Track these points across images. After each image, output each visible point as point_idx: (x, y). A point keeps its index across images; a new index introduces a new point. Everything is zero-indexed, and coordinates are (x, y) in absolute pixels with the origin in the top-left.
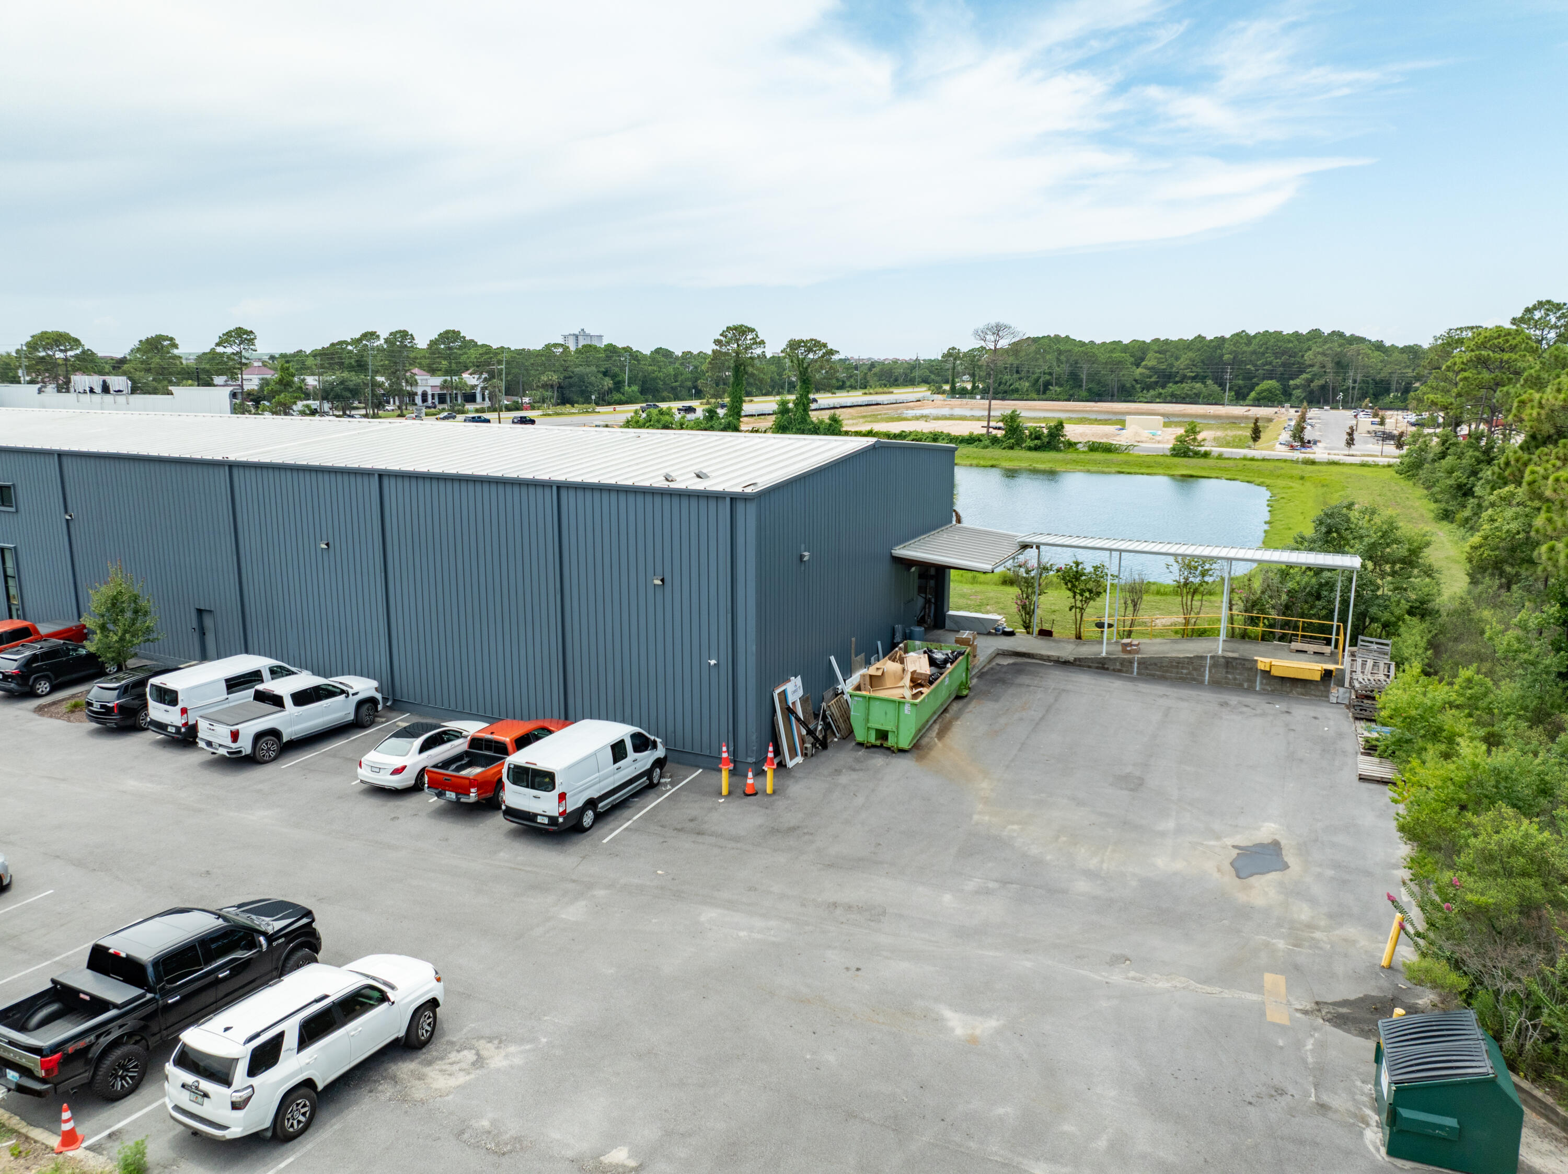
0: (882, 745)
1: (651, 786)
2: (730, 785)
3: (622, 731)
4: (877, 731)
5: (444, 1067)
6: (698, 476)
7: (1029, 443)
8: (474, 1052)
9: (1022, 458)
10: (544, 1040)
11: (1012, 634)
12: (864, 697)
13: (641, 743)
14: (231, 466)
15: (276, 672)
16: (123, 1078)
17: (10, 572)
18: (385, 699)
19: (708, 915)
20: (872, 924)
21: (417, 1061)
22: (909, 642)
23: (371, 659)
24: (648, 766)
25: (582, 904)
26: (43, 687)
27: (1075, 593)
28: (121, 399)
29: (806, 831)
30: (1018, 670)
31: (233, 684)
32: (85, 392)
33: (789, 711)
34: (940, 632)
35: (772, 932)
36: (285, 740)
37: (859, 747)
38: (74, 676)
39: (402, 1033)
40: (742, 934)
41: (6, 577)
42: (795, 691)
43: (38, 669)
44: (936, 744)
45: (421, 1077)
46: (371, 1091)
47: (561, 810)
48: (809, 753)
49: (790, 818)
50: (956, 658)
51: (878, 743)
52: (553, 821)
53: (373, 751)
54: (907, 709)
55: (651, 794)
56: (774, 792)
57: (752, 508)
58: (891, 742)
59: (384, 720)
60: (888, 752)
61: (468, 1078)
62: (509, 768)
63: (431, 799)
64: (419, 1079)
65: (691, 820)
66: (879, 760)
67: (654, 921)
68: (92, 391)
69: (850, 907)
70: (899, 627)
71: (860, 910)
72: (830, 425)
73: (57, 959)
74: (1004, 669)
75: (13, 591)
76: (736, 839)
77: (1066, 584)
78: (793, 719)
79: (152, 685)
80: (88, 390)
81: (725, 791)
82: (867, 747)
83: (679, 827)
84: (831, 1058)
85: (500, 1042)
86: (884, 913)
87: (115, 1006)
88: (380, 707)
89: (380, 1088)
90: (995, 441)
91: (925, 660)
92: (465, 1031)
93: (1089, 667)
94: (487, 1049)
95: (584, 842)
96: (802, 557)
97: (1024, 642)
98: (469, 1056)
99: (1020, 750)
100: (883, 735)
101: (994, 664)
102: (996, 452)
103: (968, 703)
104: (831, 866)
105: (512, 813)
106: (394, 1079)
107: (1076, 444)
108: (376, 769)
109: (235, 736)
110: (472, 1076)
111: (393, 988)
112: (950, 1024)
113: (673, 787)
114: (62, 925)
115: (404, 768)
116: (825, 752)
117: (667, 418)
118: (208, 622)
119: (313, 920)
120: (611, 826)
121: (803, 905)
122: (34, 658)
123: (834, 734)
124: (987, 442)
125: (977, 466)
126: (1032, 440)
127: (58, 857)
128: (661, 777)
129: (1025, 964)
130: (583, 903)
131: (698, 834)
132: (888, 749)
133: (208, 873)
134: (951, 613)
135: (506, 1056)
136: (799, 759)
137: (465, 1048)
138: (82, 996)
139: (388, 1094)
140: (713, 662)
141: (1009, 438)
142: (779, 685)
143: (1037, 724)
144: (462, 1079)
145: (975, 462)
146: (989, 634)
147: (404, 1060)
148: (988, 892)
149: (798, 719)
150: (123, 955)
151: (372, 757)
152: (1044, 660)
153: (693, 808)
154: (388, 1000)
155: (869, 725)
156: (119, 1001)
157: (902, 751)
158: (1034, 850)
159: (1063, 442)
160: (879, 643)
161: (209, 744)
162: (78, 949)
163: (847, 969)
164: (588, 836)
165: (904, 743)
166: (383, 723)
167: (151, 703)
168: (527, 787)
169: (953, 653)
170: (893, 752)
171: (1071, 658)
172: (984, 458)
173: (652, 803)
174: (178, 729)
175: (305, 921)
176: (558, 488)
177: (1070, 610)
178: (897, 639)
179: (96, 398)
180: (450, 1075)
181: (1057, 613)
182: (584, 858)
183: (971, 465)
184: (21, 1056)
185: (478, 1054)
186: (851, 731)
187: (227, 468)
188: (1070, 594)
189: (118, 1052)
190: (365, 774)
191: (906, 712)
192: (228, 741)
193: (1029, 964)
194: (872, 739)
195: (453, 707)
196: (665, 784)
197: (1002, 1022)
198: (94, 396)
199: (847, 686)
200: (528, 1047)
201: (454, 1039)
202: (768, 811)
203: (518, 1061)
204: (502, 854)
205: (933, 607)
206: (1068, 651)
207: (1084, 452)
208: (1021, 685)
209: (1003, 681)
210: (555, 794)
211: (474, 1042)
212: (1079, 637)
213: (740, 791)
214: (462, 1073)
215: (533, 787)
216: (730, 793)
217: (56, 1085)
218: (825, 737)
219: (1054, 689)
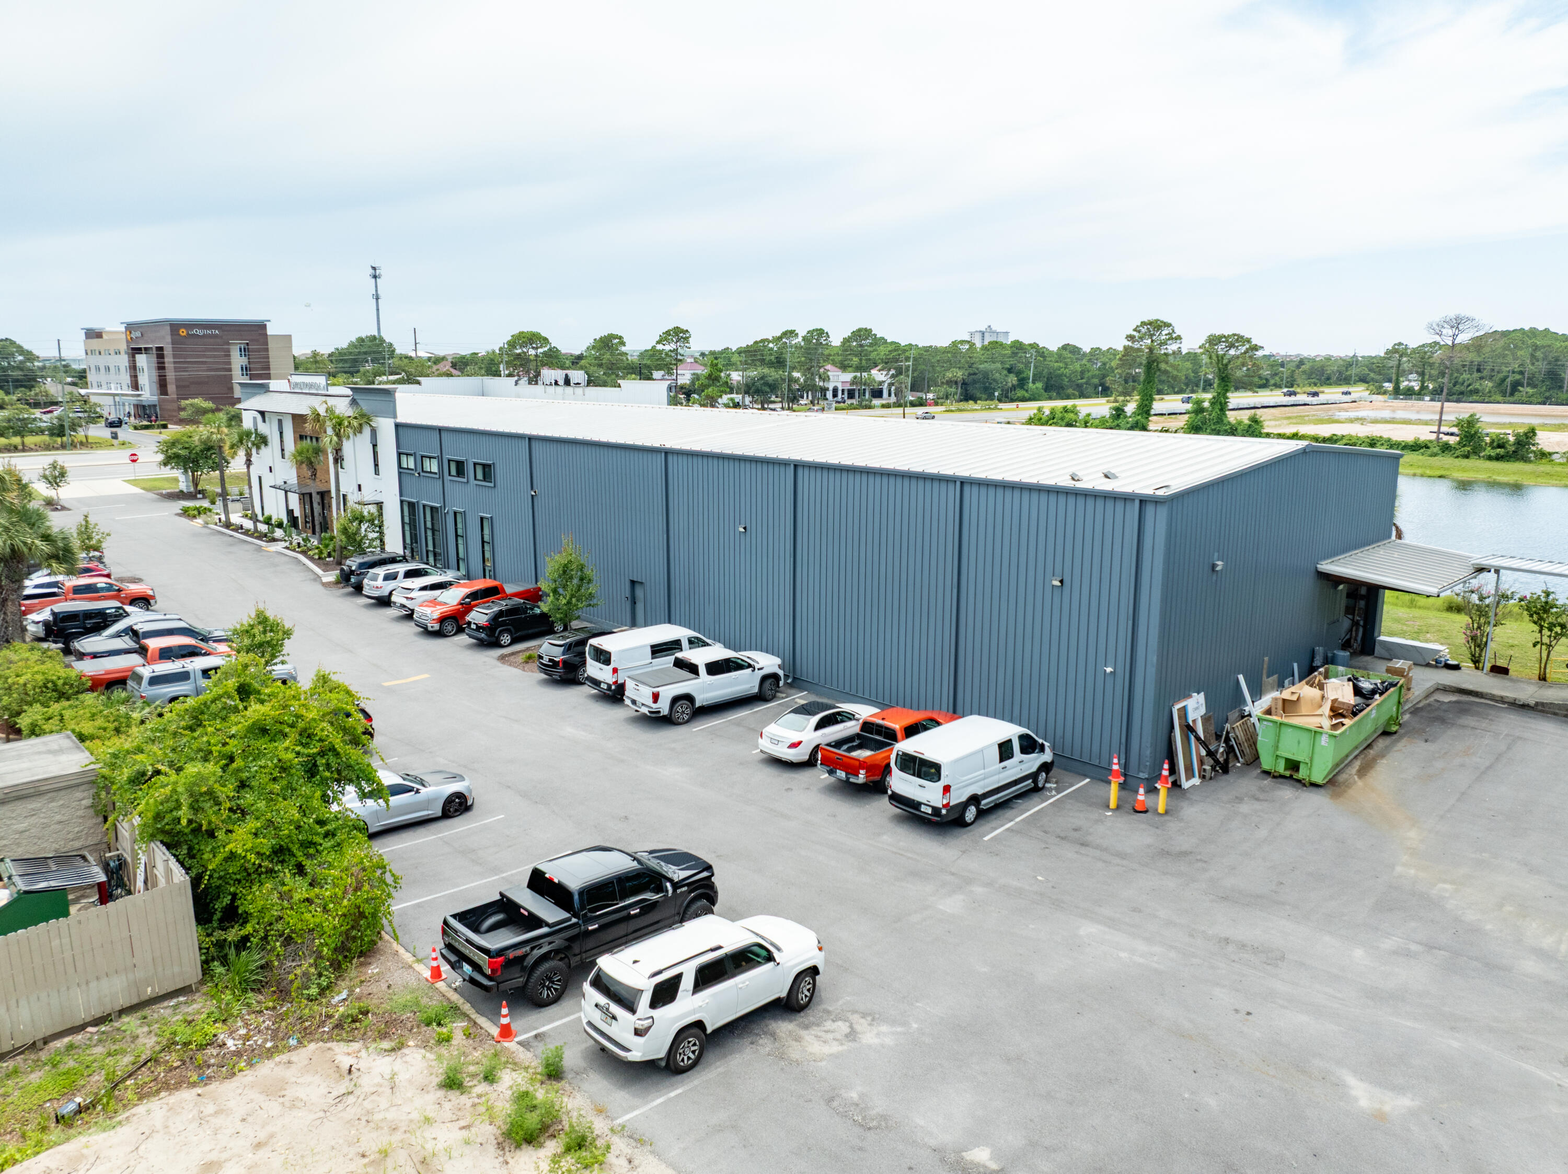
0: (1291, 777)
1: (1036, 789)
2: (1119, 799)
3: (1011, 731)
4: (1287, 760)
5: (819, 1034)
6: (1106, 476)
7: (1489, 451)
8: (847, 1024)
9: (1478, 468)
10: (915, 1026)
11: (1456, 667)
12: (1275, 722)
13: (1029, 745)
14: (667, 453)
15: (693, 642)
16: (549, 988)
17: (486, 538)
18: (786, 676)
19: (1088, 929)
20: (1269, 967)
21: (795, 1023)
22: (1331, 667)
23: (776, 636)
24: (1034, 769)
25: (959, 897)
26: (506, 639)
27: (1541, 627)
28: (579, 391)
29: (1199, 857)
30: (1462, 710)
31: (658, 650)
32: (551, 384)
33: (1189, 729)
34: (1368, 659)
35: (1156, 958)
36: (697, 705)
37: (1264, 776)
38: (530, 631)
39: (784, 994)
40: (1123, 955)
41: (483, 542)
42: (1197, 709)
43: (503, 623)
44: (1355, 782)
45: (798, 1039)
46: (752, 1043)
47: (945, 802)
48: (1208, 775)
49: (1184, 842)
50: (1387, 689)
51: (1288, 773)
52: (936, 811)
53: (773, 724)
54: (1324, 740)
55: (1036, 798)
56: (1167, 812)
57: (1163, 512)
58: (1302, 774)
59: (784, 695)
60: (1298, 785)
61: (840, 1048)
62: (898, 754)
63: (821, 775)
64: (796, 1040)
65: (1075, 830)
66: (1287, 792)
67: (1031, 926)
68: (556, 383)
69: (1244, 946)
70: (1320, 650)
71: (1255, 950)
72: (1250, 426)
73: (504, 875)
74: (1444, 707)
75: (487, 555)
76: (1122, 855)
77: (1531, 616)
78: (1192, 738)
79: (591, 645)
80: (553, 382)
81: (1113, 805)
82: (1274, 777)
83: (1062, 835)
84: (1212, 1102)
85: (873, 1020)
86: (1283, 958)
87: (548, 925)
88: (781, 683)
89: (761, 1041)
90: (1446, 448)
91: (1349, 688)
92: (840, 1002)
93: (1555, 714)
94: (861, 1025)
95: (965, 836)
96: (1214, 566)
97: (1469, 678)
98: (843, 1027)
99: (1459, 800)
100: (1294, 766)
101: (1432, 699)
102: (1447, 461)
103: (1398, 741)
104: (1225, 899)
105: (897, 799)
106: (773, 1035)
107: (1550, 454)
108: (776, 741)
109: (656, 697)
110: (845, 1047)
111: (779, 949)
112: (1354, 1093)
113: (1058, 793)
114: (509, 847)
115: (800, 743)
116: (1225, 777)
117: (1071, 415)
118: (639, 592)
119: (713, 875)
120: (994, 824)
121: (1191, 935)
122: (501, 613)
123: (1237, 759)
124: (1436, 450)
125: (1422, 476)
126: (1493, 448)
127: (509, 787)
128: (1046, 781)
129: (1452, 1043)
130: (961, 897)
131: (1082, 844)
132: (1299, 781)
133: (626, 818)
134: (1382, 638)
135: (878, 1034)
136: (1196, 781)
137: (840, 1019)
138: (522, 911)
139: (767, 1049)
140: (1109, 670)
141: (1465, 446)
142: (1179, 700)
143: (1484, 773)
144: (835, 1048)
145: (1419, 471)
146: (1428, 665)
147: (784, 1020)
148: (1408, 954)
149: (1198, 738)
150: (556, 881)
151: (772, 729)
152: (1497, 701)
153: (1079, 817)
154: (775, 960)
155: (1278, 753)
156: (551, 920)
157: (1314, 785)
158: (1471, 916)
159: (1534, 452)
160: (1295, 665)
161: (634, 702)
162: (520, 870)
163: (1237, 1011)
164: (970, 831)
165: (1318, 778)
166: (783, 698)
167: (589, 661)
168: (914, 775)
169: (1383, 683)
170: (1304, 785)
171: (1532, 702)
172: (1431, 467)
173: (1035, 807)
174: (609, 686)
175: (705, 874)
176: (962, 483)
177: (1534, 645)
178: (1317, 663)
179: (559, 390)
180: (825, 1042)
181: (1516, 649)
182: (964, 852)
183: (1414, 475)
184: (475, 954)
185: (851, 1027)
186: (1257, 758)
187: (663, 455)
188: (1536, 628)
189: (546, 965)
190: (765, 744)
191: (1323, 743)
192: (649, 701)
193: (1455, 1044)
194: (1281, 768)
195: (847, 689)
196: (1050, 789)
197: (1417, 1103)
198: (558, 388)
199: (1256, 709)
200: (899, 1029)
201: (831, 1009)
202: (1159, 832)
203: (889, 1041)
204: (885, 837)
205: (1361, 630)
206: (1529, 693)
207: (1561, 464)
208: (1464, 727)
209: (1443, 721)
210: (940, 785)
211: (849, 1015)
212: (1543, 678)
213: (1129, 807)
214: (835, 1043)
215: (919, 776)
216: (1118, 807)
217: (498, 983)
218: (1227, 761)
219: (1507, 735)
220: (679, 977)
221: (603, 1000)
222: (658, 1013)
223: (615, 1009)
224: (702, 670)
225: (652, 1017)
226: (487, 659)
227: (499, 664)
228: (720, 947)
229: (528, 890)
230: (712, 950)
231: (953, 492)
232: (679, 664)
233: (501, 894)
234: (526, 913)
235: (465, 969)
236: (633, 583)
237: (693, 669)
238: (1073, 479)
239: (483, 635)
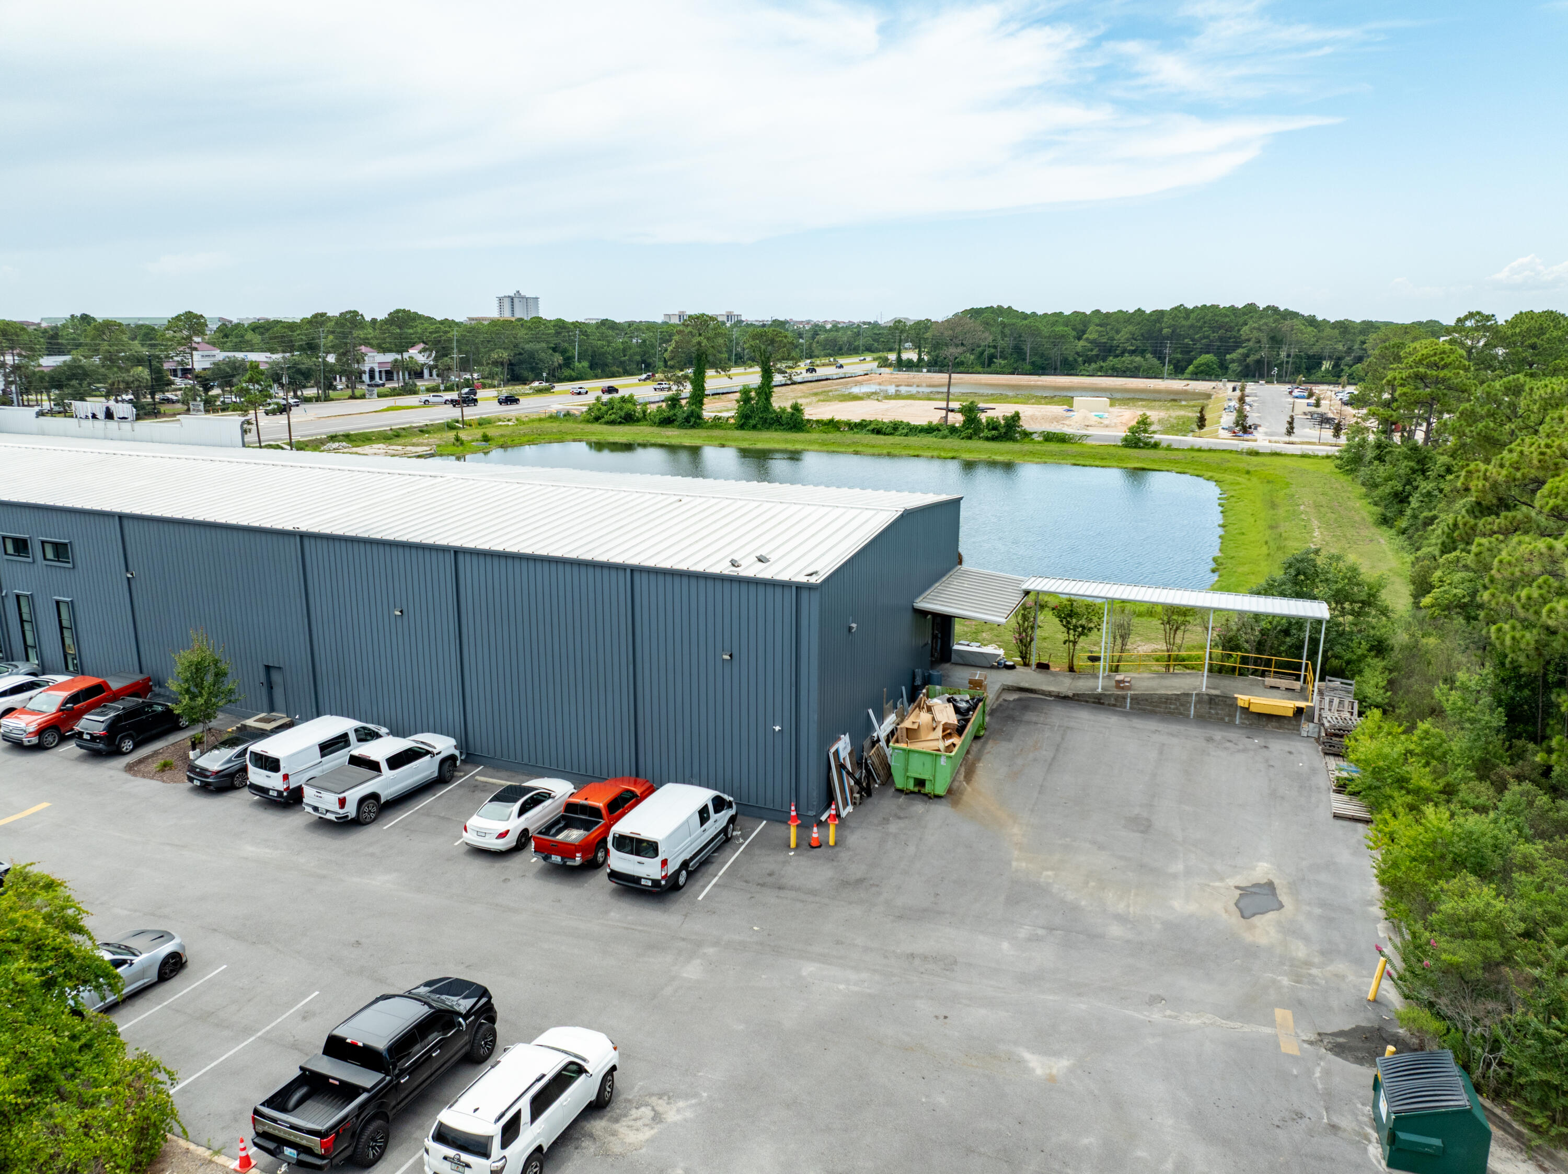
0: (919, 791)
1: (728, 840)
2: (798, 837)
3: (704, 796)
4: (916, 779)
5: (630, 1123)
6: (760, 560)
7: (986, 433)
8: (650, 1108)
9: (980, 449)
10: (705, 1095)
11: (1012, 667)
12: (904, 750)
13: (719, 804)
14: (303, 537)
15: (366, 736)
16: (373, 1148)
17: (65, 623)
18: (461, 753)
19: (809, 969)
20: (948, 973)
21: (606, 1118)
22: (930, 686)
23: (444, 716)
24: (725, 824)
25: (697, 962)
26: (128, 745)
27: (1069, 629)
28: (126, 426)
29: (871, 882)
30: (1024, 706)
31: (327, 748)
33: (841, 767)
34: (947, 666)
35: (866, 984)
36: (382, 802)
37: (898, 794)
38: (154, 732)
39: (593, 1098)
40: (842, 987)
41: (61, 628)
42: (845, 748)
43: (124, 729)
44: (965, 788)
45: (614, 1134)
46: (576, 1148)
47: (663, 874)
48: (858, 802)
49: (856, 870)
50: (976, 705)
51: (916, 789)
52: (656, 883)
53: (475, 816)
54: (943, 761)
55: (728, 850)
56: (836, 844)
57: (815, 596)
58: (928, 789)
59: (462, 774)
60: (926, 798)
61: (653, 1132)
62: (614, 837)
63: (531, 859)
64: (613, 1135)
65: (770, 875)
66: (919, 807)
67: (763, 976)
69: (926, 957)
70: (919, 671)
71: (935, 959)
72: (793, 414)
73: (259, 1034)
74: (1011, 706)
75: (68, 641)
76: (813, 892)
77: (1061, 621)
78: (844, 773)
79: (251, 752)
81: (793, 845)
82: (907, 794)
83: (761, 882)
84: (942, 1100)
85: (669, 1098)
86: (955, 962)
87: (365, 1090)
88: (458, 763)
89: (583, 1144)
90: (953, 430)
91: (950, 708)
92: (636, 1089)
93: (1087, 702)
94: (661, 1105)
95: (682, 899)
96: (850, 628)
97: (1026, 677)
98: (646, 1112)
99: (1040, 793)
100: (921, 783)
101: (1001, 699)
102: (954, 442)
103: (985, 743)
104: (901, 917)
105: (614, 875)
106: (591, 1136)
107: (1031, 434)
108: (481, 833)
109: (342, 803)
110: (656, 1130)
111: (584, 1060)
112: (1031, 1065)
113: (745, 840)
114: (249, 1001)
115: (508, 832)
116: (870, 800)
118: (276, 677)
119: (490, 998)
120: (701, 883)
121: (886, 957)
122: (118, 719)
123: (875, 781)
124: (946, 432)
125: (938, 458)
126: (989, 430)
127: (215, 930)
128: (733, 830)
129: (1080, 1006)
130: (698, 961)
131: (780, 888)
132: (926, 795)
133: (358, 943)
134: (956, 647)
135: (678, 1111)
136: (850, 808)
137: (642, 1105)
138: (331, 1081)
139: (592, 1150)
140: (777, 728)
141: (968, 428)
142: (833, 745)
143: (1050, 765)
144: (647, 1134)
145: (935, 454)
146: (992, 667)
147: (595, 1119)
148: (1039, 939)
149: (848, 773)
150: (360, 1044)
151: (475, 822)
152: (1046, 695)
153: (768, 862)
154: (586, 1072)
155: (908, 774)
156: (369, 1086)
157: (938, 797)
158: (1070, 896)
159: (1019, 432)
160: (903, 688)
161: (316, 809)
162: (273, 1024)
163: (937, 1017)
164: (684, 893)
165: (940, 790)
166: (461, 777)
167: (252, 769)
168: (632, 853)
169: (972, 699)
170: (930, 798)
171: (1070, 694)
172: (944, 449)
173: (732, 857)
174: (280, 793)
175: (484, 1000)
176: (632, 571)
177: (1065, 643)
178: (918, 682)
180: (637, 1130)
181: (1048, 640)
182: (686, 916)
183: (932, 457)
184: (302, 1138)
185: (653, 1110)
186: (889, 775)
187: (298, 539)
188: (1065, 629)
189: (371, 1128)
190: (471, 838)
191: (942, 763)
192: (336, 808)
193: (1083, 1007)
194: (911, 786)
196: (737, 837)
197: (1071, 1061)
199: (882, 731)
200: (693, 1101)
201: (630, 1097)
202: (835, 864)
203: (689, 1114)
204: (612, 914)
205: (939, 641)
206: (1066, 685)
207: (1039, 442)
208: (1029, 723)
209: (1012, 718)
210: (658, 860)
211: (647, 1099)
212: (1071, 669)
213: (805, 843)
214: (646, 1129)
215: (638, 854)
216: (798, 845)
218: (868, 784)
219: (1059, 726)
220: (519, 1113)
221: (451, 1152)
222: (507, 1152)
223: (465, 1157)
224: (384, 766)
225: (504, 1157)
226: (112, 773)
227: (128, 776)
228: (543, 1076)
229: (326, 1057)
230: (538, 1080)
231: (623, 580)
232: (356, 761)
233: (301, 1068)
234: (337, 1083)
235: (286, 1153)
236: (268, 668)
237: (374, 766)
238: (733, 565)
239: (101, 746)
